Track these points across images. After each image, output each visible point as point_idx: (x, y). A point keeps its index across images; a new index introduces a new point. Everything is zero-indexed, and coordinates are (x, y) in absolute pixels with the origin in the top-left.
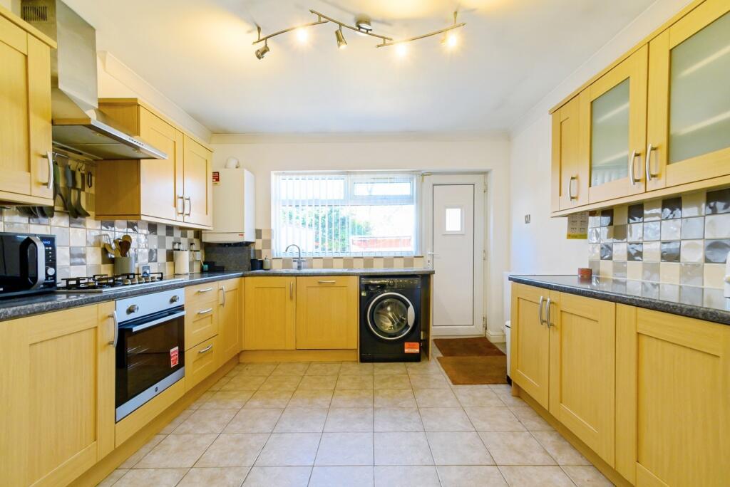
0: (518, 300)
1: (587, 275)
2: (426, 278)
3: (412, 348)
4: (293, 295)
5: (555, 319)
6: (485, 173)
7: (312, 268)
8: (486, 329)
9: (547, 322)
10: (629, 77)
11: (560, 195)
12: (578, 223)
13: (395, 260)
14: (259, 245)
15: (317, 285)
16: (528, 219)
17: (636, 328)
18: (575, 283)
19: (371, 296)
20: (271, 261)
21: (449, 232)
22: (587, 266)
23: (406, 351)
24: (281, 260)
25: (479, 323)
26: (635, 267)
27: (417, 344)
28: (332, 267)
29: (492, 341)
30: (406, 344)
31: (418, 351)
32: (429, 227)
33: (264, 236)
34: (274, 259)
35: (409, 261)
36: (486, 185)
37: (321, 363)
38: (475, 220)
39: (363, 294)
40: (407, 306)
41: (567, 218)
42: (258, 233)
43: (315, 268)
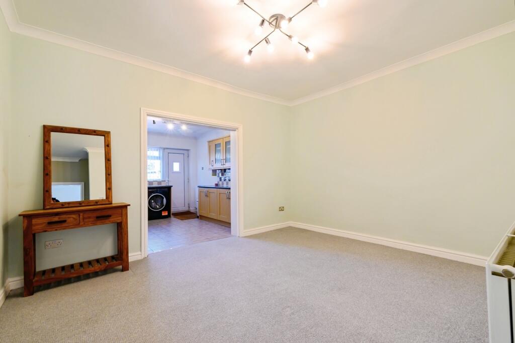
0: (200, 192)
1: (217, 185)
2: (169, 188)
3: (165, 213)
5: (208, 195)
6: (188, 150)
9: (207, 196)
12: (214, 172)
16: (203, 168)
18: (214, 186)
22: (217, 183)
23: (163, 214)
25: (187, 205)
26: (225, 183)
27: (167, 212)
30: (163, 212)
32: (167, 167)
35: (159, 182)
36: (188, 154)
38: (185, 167)
40: (163, 198)
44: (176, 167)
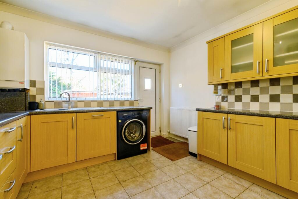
4: (73, 126)
6: (159, 65)
7: (77, 107)
8: (160, 132)
10: (253, 33)
11: (213, 76)
13: (125, 102)
14: (33, 91)
15: (91, 118)
17: (289, 127)
19: (124, 122)
20: (45, 103)
21: (146, 89)
24: (53, 102)
27: (146, 144)
28: (90, 107)
29: (165, 137)
31: (146, 147)
33: (38, 85)
34: (46, 101)
37: (94, 166)
39: (120, 121)
41: (213, 86)
42: (33, 83)
43: (79, 107)
44: (148, 84)
